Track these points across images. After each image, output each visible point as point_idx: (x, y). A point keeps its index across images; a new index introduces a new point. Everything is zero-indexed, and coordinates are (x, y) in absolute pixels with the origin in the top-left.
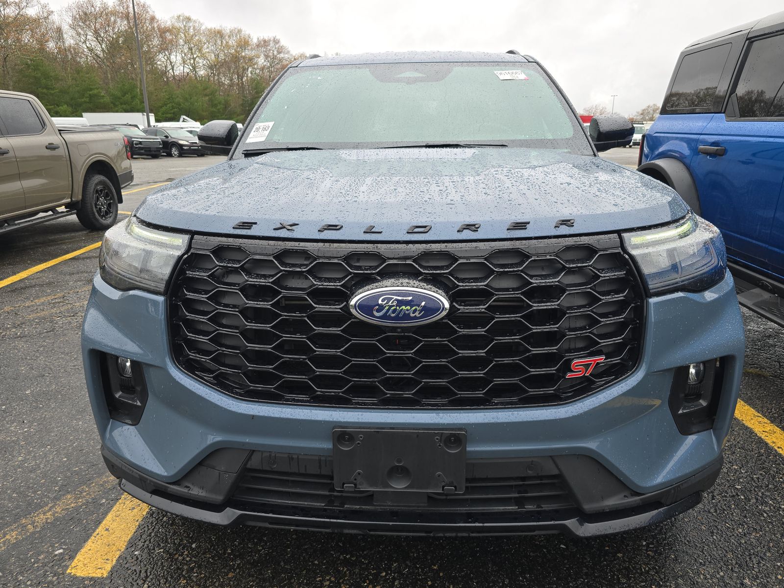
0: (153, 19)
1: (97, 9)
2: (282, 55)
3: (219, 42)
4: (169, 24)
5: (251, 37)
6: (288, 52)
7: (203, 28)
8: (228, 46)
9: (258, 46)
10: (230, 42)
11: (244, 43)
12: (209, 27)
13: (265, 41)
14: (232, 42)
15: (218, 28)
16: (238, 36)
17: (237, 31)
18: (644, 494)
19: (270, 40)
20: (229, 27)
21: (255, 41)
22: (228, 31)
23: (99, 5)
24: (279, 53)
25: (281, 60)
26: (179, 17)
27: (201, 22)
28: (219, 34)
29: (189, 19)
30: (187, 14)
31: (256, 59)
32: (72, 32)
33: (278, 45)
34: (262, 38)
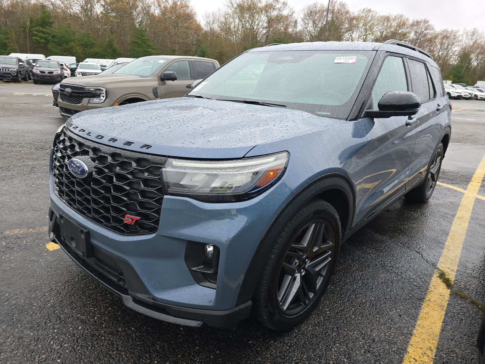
0: (347, 12)
1: (318, 8)
2: (427, 31)
3: (386, 24)
4: (356, 14)
5: (409, 20)
6: (433, 29)
7: (378, 15)
8: (391, 27)
9: (412, 25)
10: (393, 24)
11: (402, 24)
12: (382, 15)
13: (418, 22)
14: (394, 24)
15: (387, 15)
16: (400, 20)
17: (400, 16)
18: (157, 301)
19: (421, 22)
20: (395, 14)
21: (411, 22)
22: (394, 17)
23: (319, 6)
24: (426, 29)
25: (425, 35)
26: (364, 10)
27: (377, 12)
28: (388, 19)
29: (369, 11)
30: (369, 8)
31: (408, 34)
32: (302, 23)
33: (427, 24)
34: (416, 20)
